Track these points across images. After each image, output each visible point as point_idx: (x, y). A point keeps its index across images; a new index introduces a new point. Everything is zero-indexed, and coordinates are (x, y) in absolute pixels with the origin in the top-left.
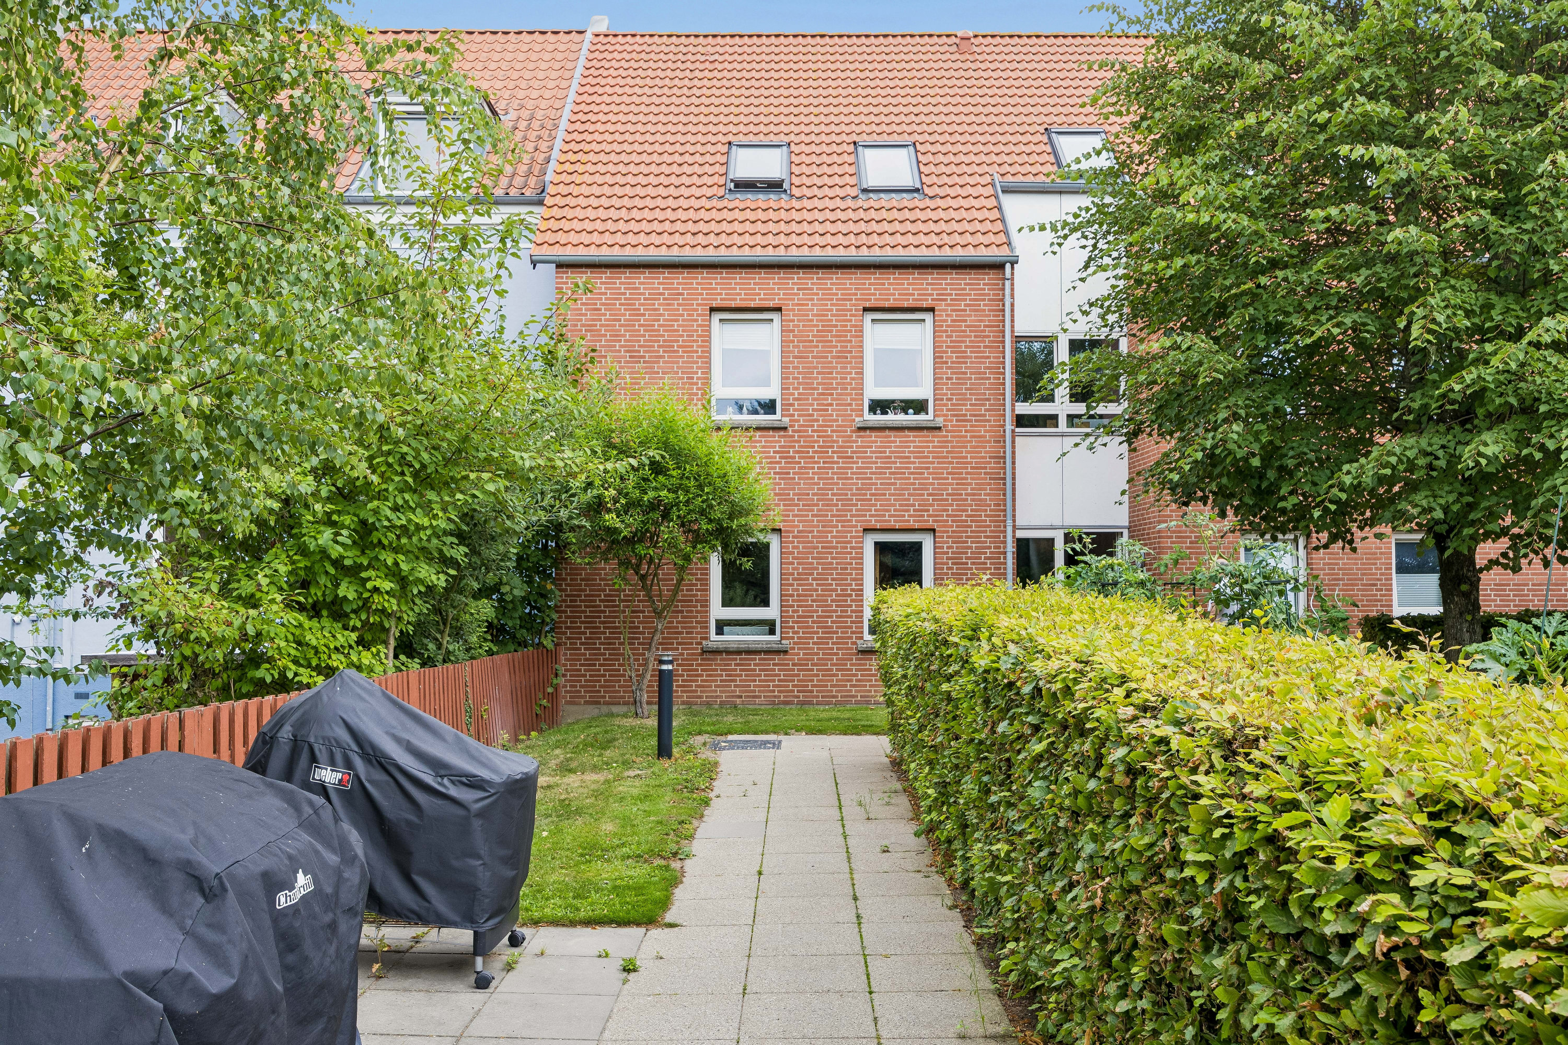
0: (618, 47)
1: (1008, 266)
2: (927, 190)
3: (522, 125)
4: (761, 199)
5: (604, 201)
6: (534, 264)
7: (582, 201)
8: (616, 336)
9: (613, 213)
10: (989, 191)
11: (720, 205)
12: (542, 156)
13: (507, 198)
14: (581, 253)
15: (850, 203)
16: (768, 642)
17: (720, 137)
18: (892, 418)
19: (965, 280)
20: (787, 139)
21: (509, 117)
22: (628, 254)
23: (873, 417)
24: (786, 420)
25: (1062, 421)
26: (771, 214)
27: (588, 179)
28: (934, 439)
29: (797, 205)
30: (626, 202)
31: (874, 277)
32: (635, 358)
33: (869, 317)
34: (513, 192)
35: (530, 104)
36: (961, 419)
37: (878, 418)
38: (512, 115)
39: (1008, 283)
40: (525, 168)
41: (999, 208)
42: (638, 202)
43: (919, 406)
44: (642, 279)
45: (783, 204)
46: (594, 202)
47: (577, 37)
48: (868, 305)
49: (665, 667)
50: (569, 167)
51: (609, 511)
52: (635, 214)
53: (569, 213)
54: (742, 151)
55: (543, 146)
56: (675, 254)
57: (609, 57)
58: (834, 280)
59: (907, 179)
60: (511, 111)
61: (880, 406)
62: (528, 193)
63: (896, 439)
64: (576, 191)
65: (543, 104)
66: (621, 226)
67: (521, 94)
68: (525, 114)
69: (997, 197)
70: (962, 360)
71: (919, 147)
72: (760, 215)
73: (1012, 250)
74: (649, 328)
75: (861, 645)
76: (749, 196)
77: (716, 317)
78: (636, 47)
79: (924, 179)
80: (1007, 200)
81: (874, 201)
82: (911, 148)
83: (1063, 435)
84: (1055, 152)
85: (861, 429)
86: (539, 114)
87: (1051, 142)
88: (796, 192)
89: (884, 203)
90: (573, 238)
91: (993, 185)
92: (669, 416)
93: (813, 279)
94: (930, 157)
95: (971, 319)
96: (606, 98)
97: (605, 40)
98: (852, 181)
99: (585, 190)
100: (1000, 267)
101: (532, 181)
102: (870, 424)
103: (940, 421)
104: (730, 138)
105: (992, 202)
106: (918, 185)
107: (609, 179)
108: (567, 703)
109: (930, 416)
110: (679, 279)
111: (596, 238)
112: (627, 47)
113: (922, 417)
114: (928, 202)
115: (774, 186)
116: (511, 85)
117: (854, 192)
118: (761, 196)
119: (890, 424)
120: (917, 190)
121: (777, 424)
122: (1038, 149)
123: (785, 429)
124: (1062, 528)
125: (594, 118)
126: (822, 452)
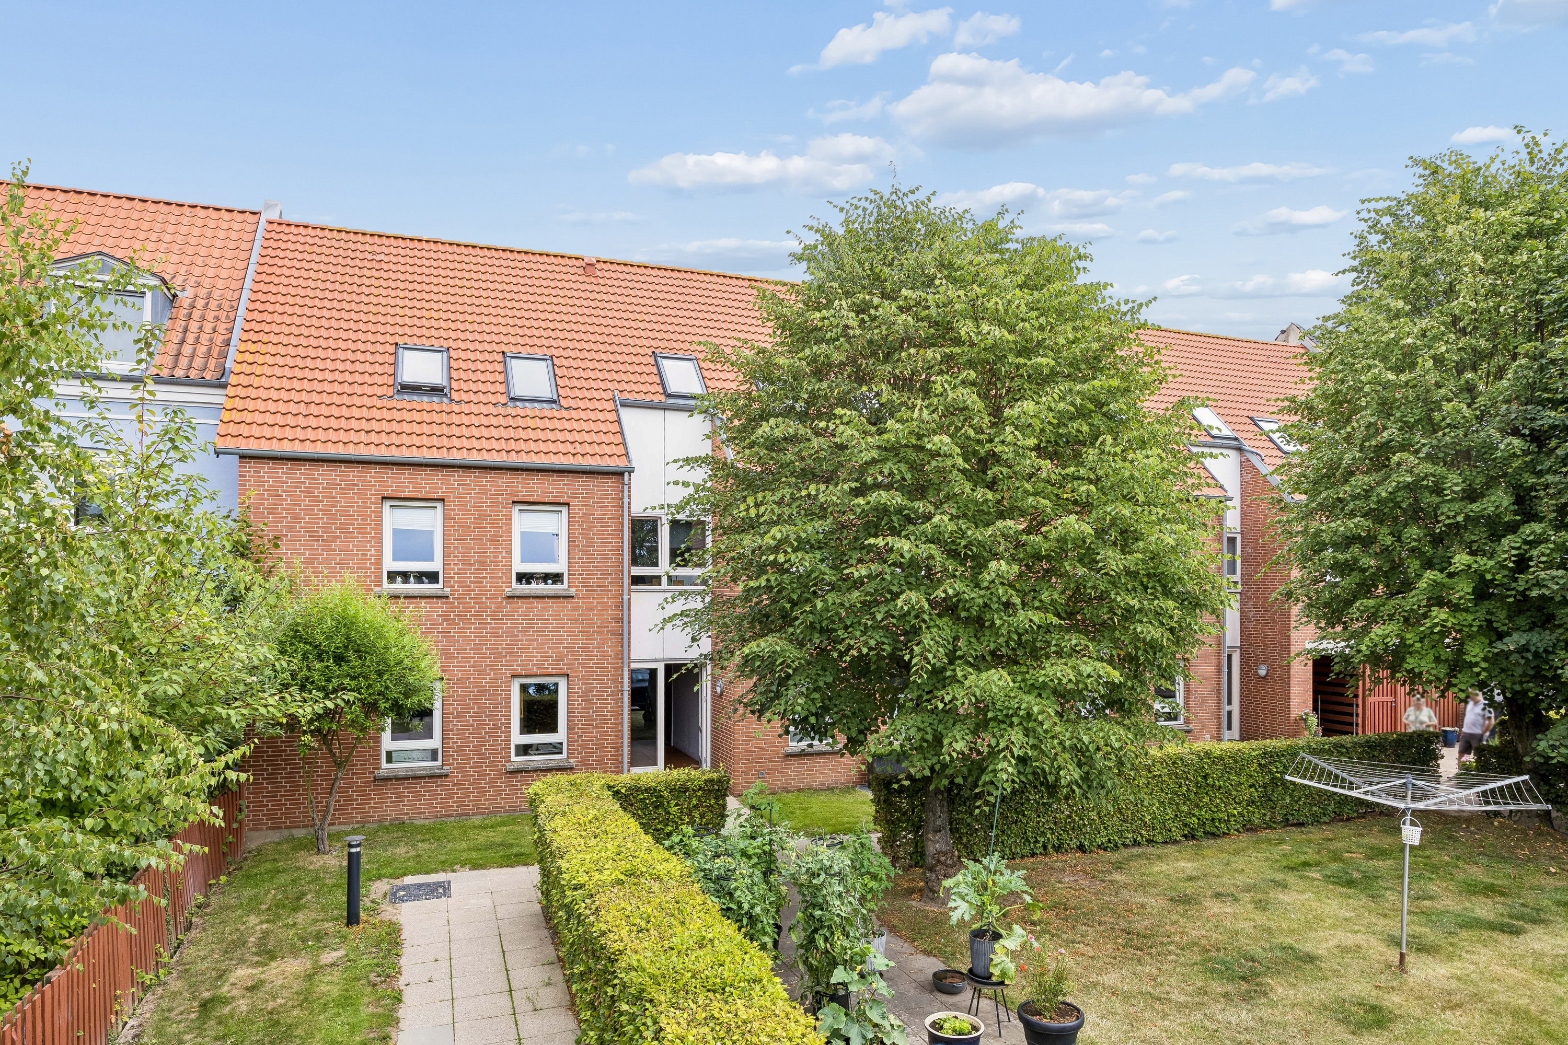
0: (291, 237)
1: (626, 474)
2: (563, 402)
3: (200, 303)
4: (425, 401)
5: (284, 395)
6: (218, 454)
7: (263, 394)
8: (297, 519)
9: (293, 408)
10: (609, 406)
11: (389, 404)
12: (221, 338)
13: (187, 380)
14: (264, 447)
15: (501, 410)
16: (431, 768)
17: (388, 338)
18: (536, 587)
19: (593, 484)
20: (445, 344)
21: (186, 294)
22: (308, 449)
23: (520, 586)
24: (448, 590)
25: (664, 580)
26: (436, 417)
27: (267, 370)
28: (568, 605)
29: (456, 408)
30: (304, 396)
31: (521, 478)
32: (314, 537)
33: (517, 508)
34: (193, 374)
35: (206, 282)
36: (590, 589)
37: (524, 588)
38: (189, 292)
39: (626, 487)
40: (204, 349)
41: (619, 422)
42: (315, 398)
43: (556, 578)
44: (320, 473)
45: (445, 408)
46: (274, 394)
47: (252, 219)
48: (516, 499)
49: (353, 850)
50: (249, 358)
51: (305, 733)
52: (314, 409)
53: (251, 405)
54: (407, 352)
55: (222, 328)
56: (351, 451)
57: (283, 246)
58: (487, 480)
59: (546, 391)
60: (188, 288)
61: (524, 578)
62: (208, 377)
63: (538, 605)
64: (256, 382)
65: (220, 284)
66: (301, 420)
67: (197, 271)
68: (203, 292)
69: (617, 412)
70: (590, 544)
71: (556, 361)
72: (426, 417)
73: (630, 461)
74: (326, 512)
75: (510, 767)
76: (415, 398)
77: (387, 504)
78: (308, 239)
79: (561, 392)
80: (625, 413)
81: (520, 407)
82: (550, 362)
83: (664, 591)
84: (660, 374)
85: (510, 597)
86: (216, 294)
87: (657, 364)
88: (455, 396)
89: (529, 412)
90: (256, 431)
91: (614, 400)
92: (351, 611)
93: (470, 479)
94: (564, 371)
95: (598, 513)
96: (282, 289)
97: (279, 229)
98: (501, 389)
99: (265, 382)
100: (621, 474)
101: (212, 363)
102: (517, 593)
103: (573, 591)
104: (398, 339)
105: (612, 417)
106: (555, 398)
107: (287, 372)
108: (251, 830)
109: (565, 586)
110: (354, 474)
111: (277, 432)
112: (300, 238)
113: (558, 586)
114: (565, 414)
115: (436, 390)
116: (187, 260)
117: (503, 399)
118: (425, 398)
119: (533, 593)
120: (554, 402)
121: (440, 593)
122: (646, 369)
123: (447, 597)
124: (663, 660)
125: (271, 308)
126: (478, 615)
